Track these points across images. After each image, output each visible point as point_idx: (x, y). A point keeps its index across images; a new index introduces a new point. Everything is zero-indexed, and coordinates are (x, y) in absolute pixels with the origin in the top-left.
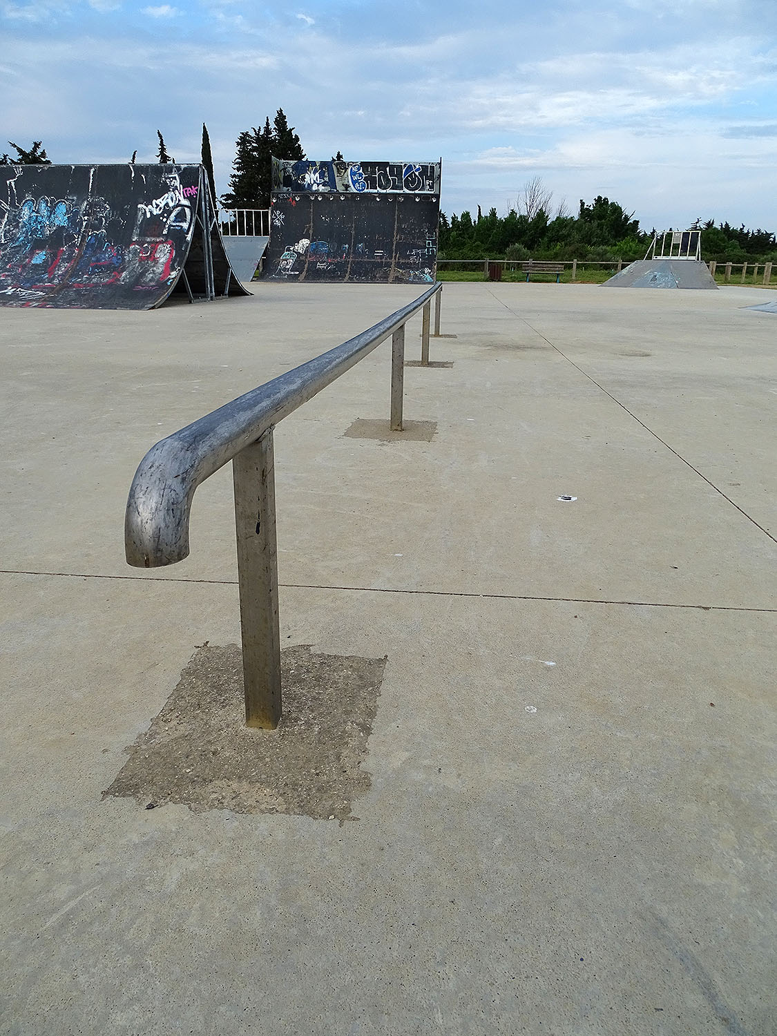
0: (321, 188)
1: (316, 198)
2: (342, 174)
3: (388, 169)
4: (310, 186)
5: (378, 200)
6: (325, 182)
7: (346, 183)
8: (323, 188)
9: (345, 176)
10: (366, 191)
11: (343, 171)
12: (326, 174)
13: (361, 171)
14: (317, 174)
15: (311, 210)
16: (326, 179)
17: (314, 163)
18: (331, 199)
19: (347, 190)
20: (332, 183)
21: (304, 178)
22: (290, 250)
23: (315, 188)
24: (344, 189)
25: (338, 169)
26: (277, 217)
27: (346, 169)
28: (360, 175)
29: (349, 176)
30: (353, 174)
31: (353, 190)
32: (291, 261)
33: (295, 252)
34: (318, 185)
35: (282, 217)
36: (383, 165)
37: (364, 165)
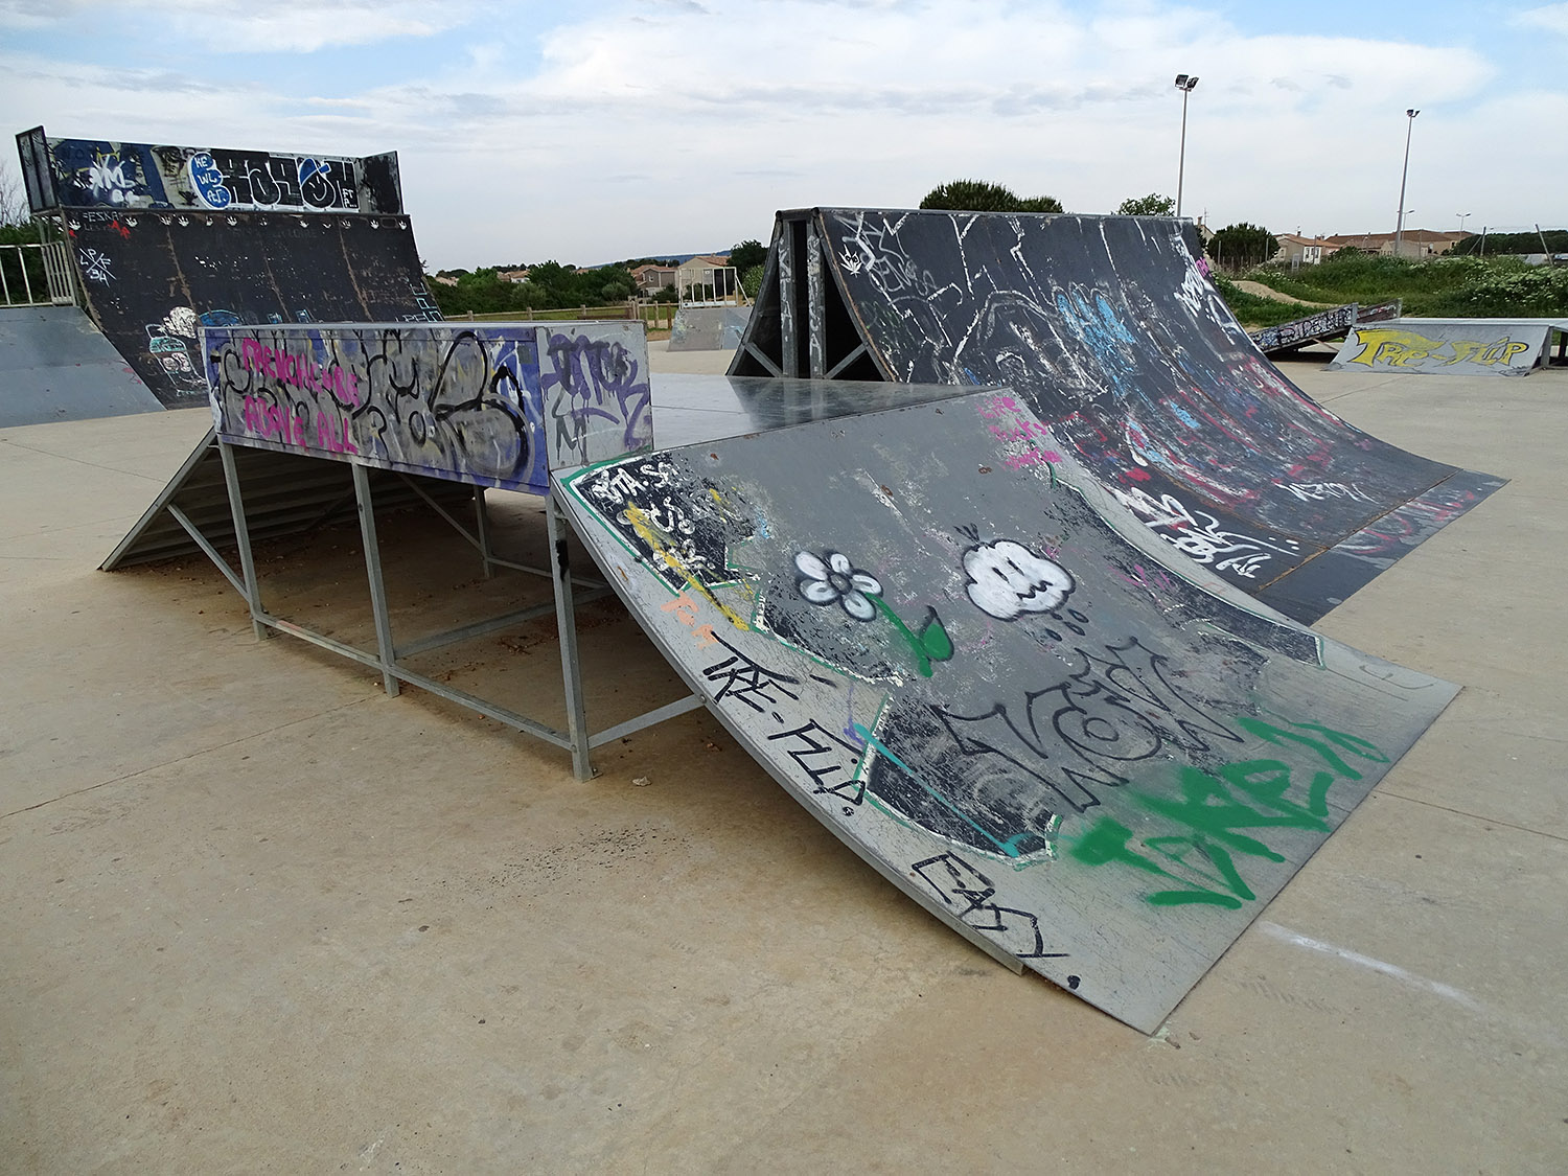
0: (132, 199)
1: (175, 221)
2: (175, 171)
3: (268, 165)
4: (105, 194)
5: (305, 225)
6: (140, 185)
7: (186, 189)
8: (137, 198)
9: (183, 174)
10: (230, 205)
11: (177, 165)
12: (139, 170)
13: (214, 167)
14: (118, 170)
15: (171, 247)
16: (142, 180)
17: (105, 147)
18: (209, 224)
19: (190, 203)
20: (154, 188)
21: (86, 177)
22: (159, 334)
23: (117, 197)
24: (184, 200)
25: (163, 160)
26: (91, 263)
27: (182, 163)
28: (214, 174)
29: (192, 177)
30: (199, 172)
31: (203, 203)
32: (181, 355)
33: (175, 336)
34: (125, 192)
35: (105, 262)
36: (259, 158)
37: (219, 155)
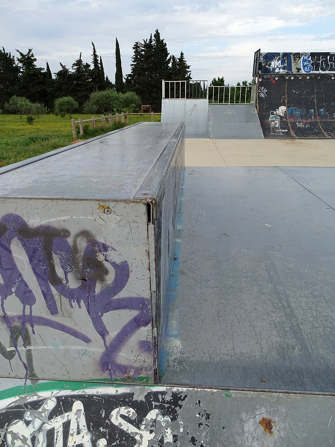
0: (282, 71)
1: (290, 77)
2: (297, 61)
3: (328, 57)
4: (274, 69)
5: (333, 78)
6: (285, 66)
7: (298, 67)
8: (283, 70)
9: (299, 62)
10: (311, 72)
11: (298, 59)
12: (286, 61)
13: (310, 59)
14: (280, 62)
15: (286, 86)
16: (286, 65)
17: (278, 54)
18: (300, 78)
19: (298, 72)
20: (289, 67)
21: (270, 64)
22: (273, 114)
23: (277, 70)
24: (297, 71)
25: (294, 58)
26: (262, 91)
27: (300, 58)
28: (309, 61)
29: (302, 63)
30: (304, 61)
31: (303, 72)
32: (277, 122)
33: (278, 115)
34: (280, 68)
35: (265, 91)
36: (325, 54)
37: (313, 55)
